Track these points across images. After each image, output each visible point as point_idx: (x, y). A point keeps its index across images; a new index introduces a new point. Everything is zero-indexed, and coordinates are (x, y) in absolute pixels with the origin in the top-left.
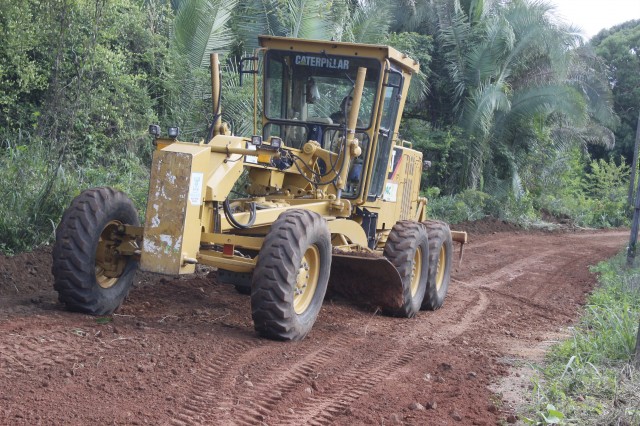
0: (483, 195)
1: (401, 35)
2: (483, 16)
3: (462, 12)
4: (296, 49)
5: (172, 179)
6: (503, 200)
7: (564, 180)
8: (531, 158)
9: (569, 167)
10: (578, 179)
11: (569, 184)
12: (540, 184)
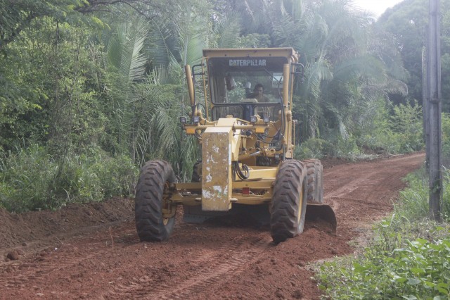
0: (321, 141)
1: (247, 37)
2: (302, 14)
3: (287, 14)
4: (229, 56)
5: (217, 150)
6: (335, 143)
7: (376, 123)
8: (350, 110)
9: (378, 113)
10: (386, 121)
11: (380, 125)
12: (359, 128)
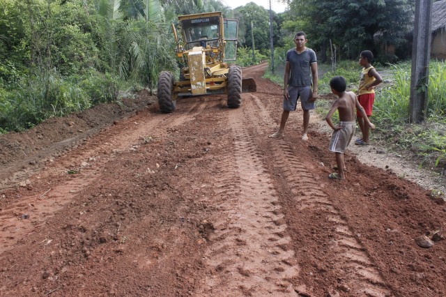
4: (191, 18)
5: (196, 63)
